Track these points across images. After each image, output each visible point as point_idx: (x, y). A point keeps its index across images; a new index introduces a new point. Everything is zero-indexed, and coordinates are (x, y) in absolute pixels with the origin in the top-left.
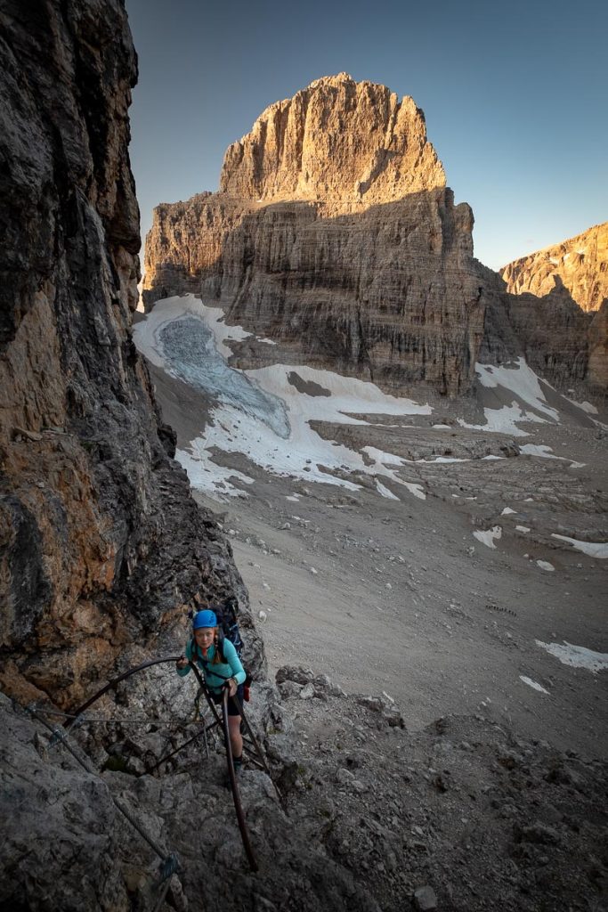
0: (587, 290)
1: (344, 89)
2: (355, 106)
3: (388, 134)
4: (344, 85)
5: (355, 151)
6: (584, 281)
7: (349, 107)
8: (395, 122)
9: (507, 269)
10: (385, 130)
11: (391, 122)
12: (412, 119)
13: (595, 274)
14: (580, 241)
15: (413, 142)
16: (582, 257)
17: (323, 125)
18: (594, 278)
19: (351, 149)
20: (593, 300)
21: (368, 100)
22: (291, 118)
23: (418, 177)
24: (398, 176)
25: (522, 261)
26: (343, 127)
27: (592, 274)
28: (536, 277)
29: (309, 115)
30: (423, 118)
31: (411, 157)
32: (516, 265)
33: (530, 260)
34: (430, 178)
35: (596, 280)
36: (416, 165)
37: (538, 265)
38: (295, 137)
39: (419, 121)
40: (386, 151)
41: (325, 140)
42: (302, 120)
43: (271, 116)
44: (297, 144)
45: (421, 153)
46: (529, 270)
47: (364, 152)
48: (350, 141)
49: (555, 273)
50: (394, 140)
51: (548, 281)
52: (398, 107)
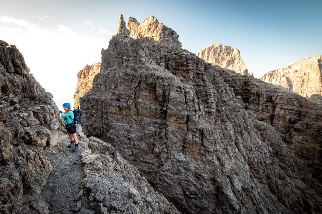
0: (299, 82)
1: (219, 48)
2: (222, 51)
3: (230, 56)
4: (219, 46)
5: (222, 60)
6: (298, 79)
7: (221, 51)
8: (232, 53)
9: (268, 74)
10: (230, 55)
11: (231, 54)
12: (236, 53)
13: (302, 76)
14: (296, 64)
15: (237, 58)
16: (296, 71)
17: (214, 55)
18: (302, 78)
19: (221, 60)
20: (302, 85)
21: (225, 49)
22: (206, 53)
23: (238, 67)
24: (233, 66)
25: (274, 71)
26: (219, 55)
27: (301, 76)
28: (279, 77)
29: (211, 53)
30: (239, 53)
31: (236, 61)
32: (271, 73)
33: (277, 71)
34: (242, 67)
35: (303, 78)
36: (238, 63)
37: (280, 72)
38: (207, 57)
39: (238, 54)
40: (230, 60)
41: (215, 58)
42: (208, 53)
43: (201, 52)
44: (207, 58)
45: (239, 61)
46: (276, 74)
47: (224, 60)
48: (221, 58)
49: (286, 76)
50: (232, 58)
51: (284, 79)
52: (233, 50)
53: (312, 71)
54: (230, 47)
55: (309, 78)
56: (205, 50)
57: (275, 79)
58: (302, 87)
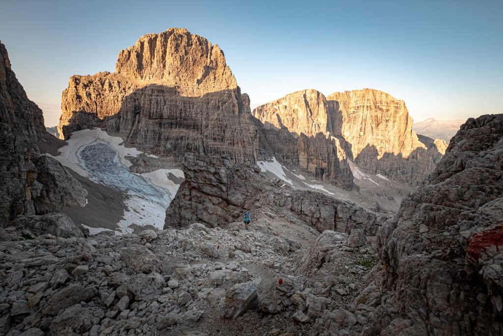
0: (290, 121)
2: (192, 45)
3: (209, 59)
4: (185, 34)
5: (193, 65)
6: (288, 117)
7: (189, 44)
8: (211, 55)
9: (257, 110)
10: (207, 57)
11: (209, 54)
12: (219, 55)
14: (284, 100)
15: (220, 64)
16: (286, 107)
17: (177, 50)
18: (291, 116)
19: (192, 63)
21: (198, 43)
22: (158, 43)
23: (224, 80)
24: (215, 78)
25: (263, 106)
26: (186, 53)
27: (291, 114)
28: (269, 114)
29: (169, 45)
30: (223, 54)
31: (220, 70)
32: (260, 108)
33: (266, 106)
34: (230, 81)
36: (223, 74)
37: (269, 108)
38: (161, 53)
39: (222, 57)
40: (208, 67)
41: (178, 57)
42: (164, 46)
43: (146, 40)
44: (162, 56)
45: (224, 70)
46: (266, 111)
47: (198, 65)
48: (191, 60)
49: (276, 112)
50: (211, 61)
51: (274, 116)
52: (212, 48)
53: (300, 109)
54: (206, 40)
55: (298, 116)
56: (156, 37)
57: (265, 117)
58: (292, 128)
